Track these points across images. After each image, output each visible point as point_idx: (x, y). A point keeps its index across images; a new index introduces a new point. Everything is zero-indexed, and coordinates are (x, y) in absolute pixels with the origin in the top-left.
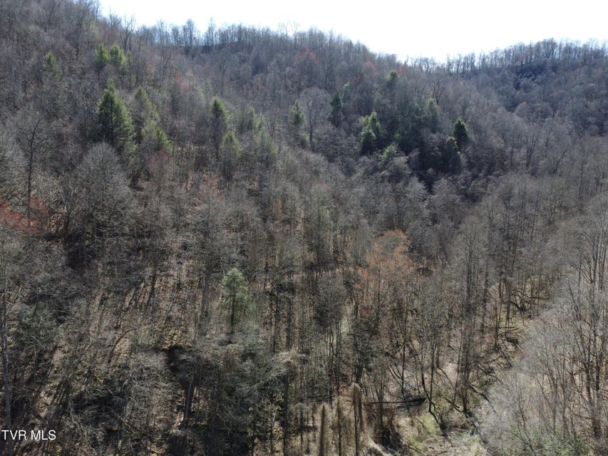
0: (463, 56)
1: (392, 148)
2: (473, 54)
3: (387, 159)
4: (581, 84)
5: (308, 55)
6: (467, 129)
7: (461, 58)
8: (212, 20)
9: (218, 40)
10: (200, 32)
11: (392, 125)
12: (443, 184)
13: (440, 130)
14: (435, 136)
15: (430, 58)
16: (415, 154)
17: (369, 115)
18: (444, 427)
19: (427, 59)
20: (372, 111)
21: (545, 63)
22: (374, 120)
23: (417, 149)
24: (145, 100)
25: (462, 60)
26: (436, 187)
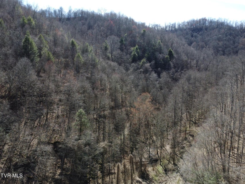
0: (171, 24)
1: (144, 60)
2: (175, 23)
3: (142, 64)
4: (216, 35)
5: (110, 22)
6: (173, 53)
7: (170, 24)
8: (70, 7)
9: (73, 16)
10: (66, 12)
11: (144, 51)
12: (164, 74)
13: (163, 53)
14: (161, 55)
16: (153, 62)
17: (135, 47)
18: (166, 171)
19: (157, 25)
20: (136, 45)
21: (203, 27)
22: (137, 49)
23: (154, 61)
24: (43, 40)
25: (171, 26)
26: (161, 75)
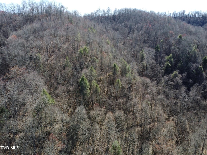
1: (176, 72)
11: (177, 61)
15: (199, 11)
19: (198, 12)
20: (170, 54)
22: (170, 58)
23: (186, 72)
24: (93, 70)
